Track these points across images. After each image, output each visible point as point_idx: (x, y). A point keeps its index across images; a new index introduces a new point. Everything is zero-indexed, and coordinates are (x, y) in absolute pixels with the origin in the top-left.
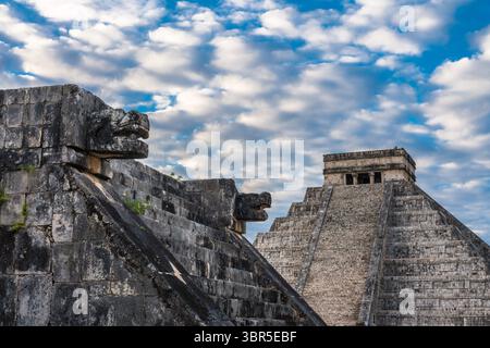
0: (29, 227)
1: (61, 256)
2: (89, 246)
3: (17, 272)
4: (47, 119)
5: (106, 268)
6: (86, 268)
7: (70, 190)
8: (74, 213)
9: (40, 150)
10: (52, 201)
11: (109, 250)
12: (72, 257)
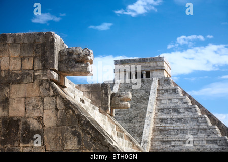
0: (28, 118)
1: (50, 135)
2: (68, 129)
3: (21, 145)
4: (36, 53)
5: (79, 142)
6: (66, 142)
7: (53, 96)
8: (57, 109)
9: (33, 72)
10: (43, 101)
11: (80, 131)
12: (57, 136)
